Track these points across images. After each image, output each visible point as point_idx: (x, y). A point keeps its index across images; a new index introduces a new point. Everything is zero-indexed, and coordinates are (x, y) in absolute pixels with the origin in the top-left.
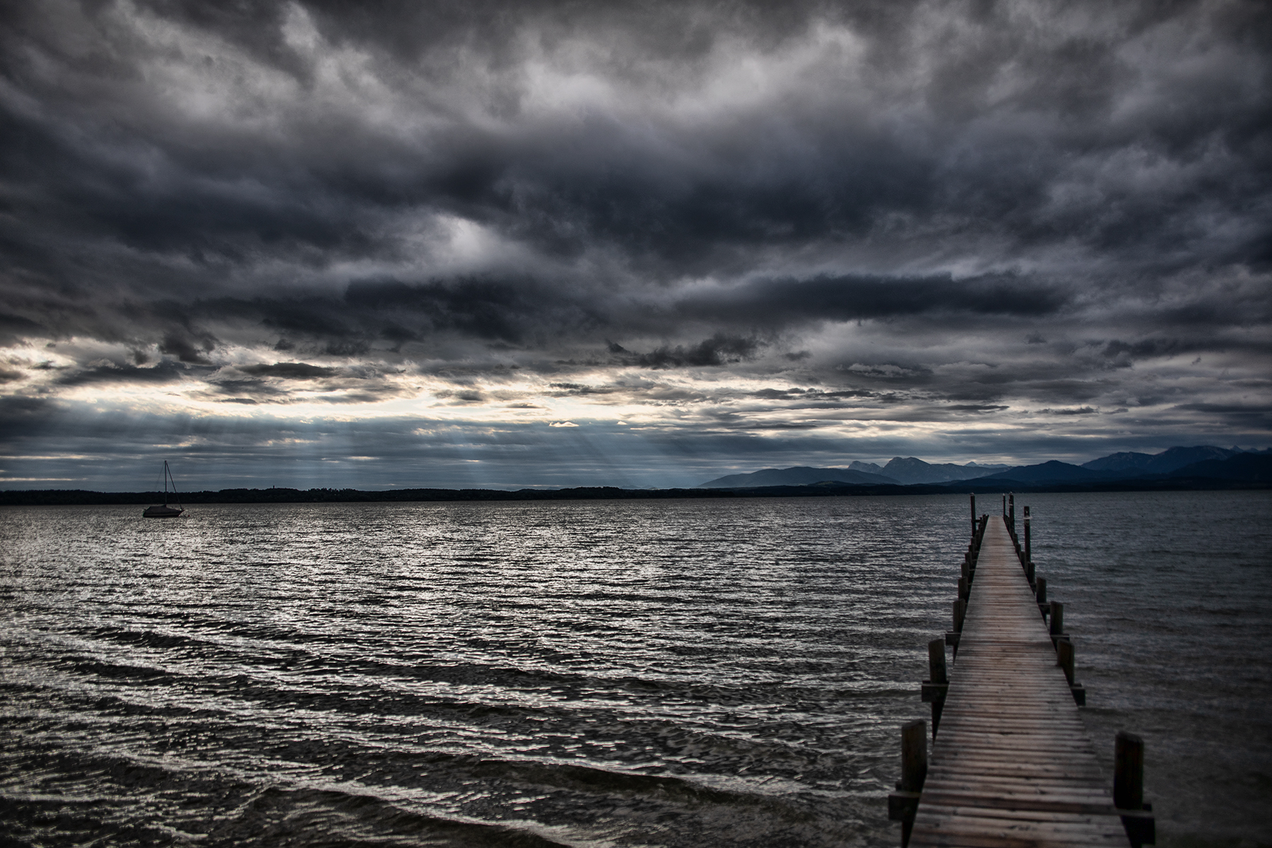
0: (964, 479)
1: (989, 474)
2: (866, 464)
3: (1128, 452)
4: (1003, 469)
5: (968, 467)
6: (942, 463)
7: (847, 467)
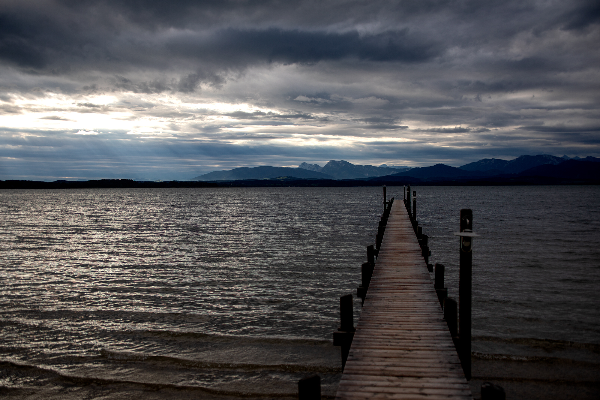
0: (379, 176)
1: (396, 173)
2: (311, 165)
3: (491, 158)
4: (405, 169)
5: (382, 168)
6: (364, 165)
7: (297, 166)
